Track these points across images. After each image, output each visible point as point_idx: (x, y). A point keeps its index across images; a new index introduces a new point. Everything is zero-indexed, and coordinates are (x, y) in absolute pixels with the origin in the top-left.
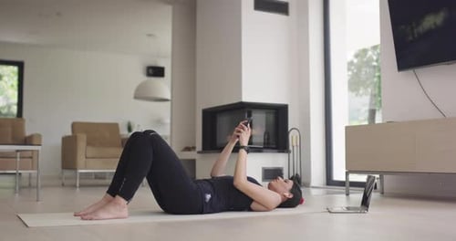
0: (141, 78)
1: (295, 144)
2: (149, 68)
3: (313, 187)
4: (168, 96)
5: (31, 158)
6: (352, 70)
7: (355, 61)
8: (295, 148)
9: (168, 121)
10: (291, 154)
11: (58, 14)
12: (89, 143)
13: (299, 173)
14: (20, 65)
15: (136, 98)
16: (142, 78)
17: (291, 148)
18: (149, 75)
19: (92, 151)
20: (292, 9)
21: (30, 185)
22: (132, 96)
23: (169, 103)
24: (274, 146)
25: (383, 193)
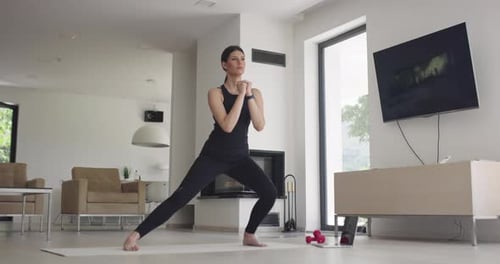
0: (139, 123)
1: (290, 190)
2: (147, 113)
3: (308, 232)
4: (167, 142)
5: (34, 202)
6: (357, 115)
7: (360, 105)
8: (291, 194)
9: (167, 167)
10: (287, 200)
11: (59, 60)
12: (90, 189)
13: (294, 218)
14: (15, 109)
15: (133, 143)
16: (141, 123)
17: (286, 194)
18: (147, 119)
19: (92, 196)
20: (289, 60)
21: (29, 229)
22: (130, 141)
23: (168, 148)
25: (370, 236)
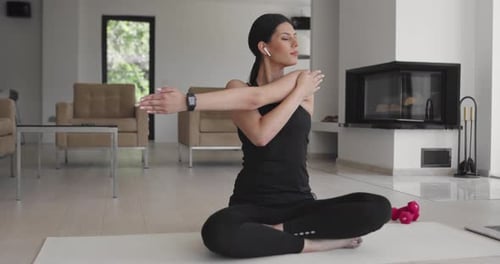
1: (468, 118)
2: (294, 20)
3: (493, 177)
5: (136, 132)
8: (469, 124)
10: (463, 132)
13: (473, 157)
14: (151, 20)
17: (462, 124)
19: (207, 124)
24: (439, 119)
